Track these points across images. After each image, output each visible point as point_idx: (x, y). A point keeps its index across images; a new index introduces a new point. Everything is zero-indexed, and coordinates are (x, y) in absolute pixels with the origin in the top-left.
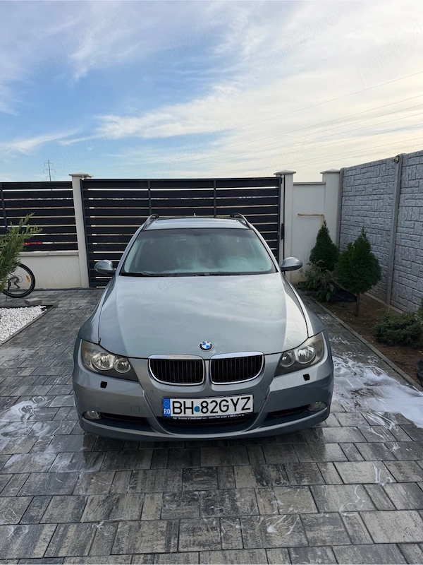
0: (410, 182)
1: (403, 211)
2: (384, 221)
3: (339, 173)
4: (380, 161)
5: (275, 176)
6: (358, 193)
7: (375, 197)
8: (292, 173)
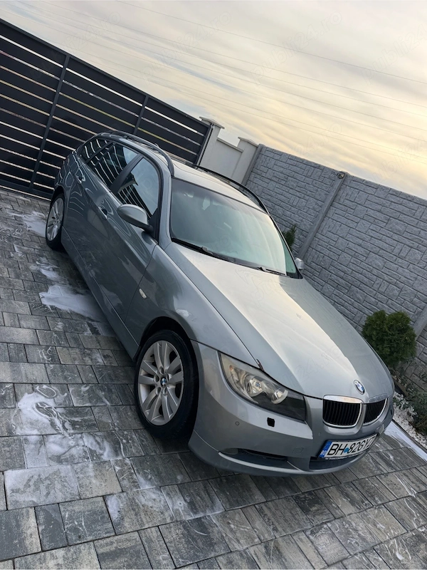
0: (347, 201)
1: (328, 222)
2: (302, 221)
3: (257, 147)
4: (316, 164)
5: (201, 120)
6: (274, 179)
7: (298, 194)
8: (219, 127)
